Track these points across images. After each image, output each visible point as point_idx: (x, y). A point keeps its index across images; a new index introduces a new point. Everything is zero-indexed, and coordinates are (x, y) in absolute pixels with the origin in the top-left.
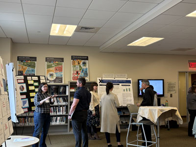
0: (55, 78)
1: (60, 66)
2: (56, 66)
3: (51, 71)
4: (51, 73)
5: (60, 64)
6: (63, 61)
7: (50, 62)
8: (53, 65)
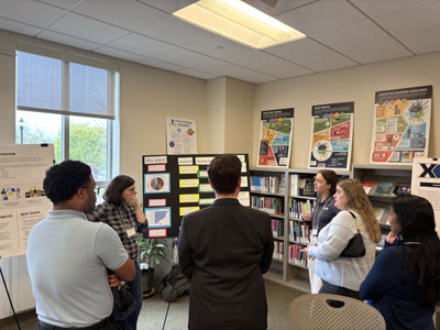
0: (329, 155)
1: (343, 124)
2: (334, 124)
3: (322, 138)
4: (322, 142)
5: (345, 120)
6: (352, 111)
7: (321, 117)
8: (327, 124)
